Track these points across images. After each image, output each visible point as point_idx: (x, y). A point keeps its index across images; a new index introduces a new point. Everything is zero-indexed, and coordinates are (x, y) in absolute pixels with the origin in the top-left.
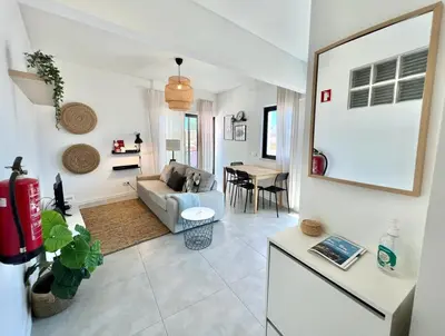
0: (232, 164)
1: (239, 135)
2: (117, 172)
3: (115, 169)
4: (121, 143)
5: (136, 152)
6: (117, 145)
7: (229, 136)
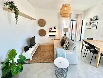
0: (87, 39)
1: (93, 26)
2: (50, 37)
3: (50, 36)
4: (51, 29)
5: (55, 31)
6: (50, 29)
7: (88, 27)
